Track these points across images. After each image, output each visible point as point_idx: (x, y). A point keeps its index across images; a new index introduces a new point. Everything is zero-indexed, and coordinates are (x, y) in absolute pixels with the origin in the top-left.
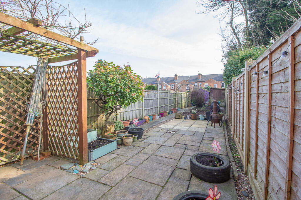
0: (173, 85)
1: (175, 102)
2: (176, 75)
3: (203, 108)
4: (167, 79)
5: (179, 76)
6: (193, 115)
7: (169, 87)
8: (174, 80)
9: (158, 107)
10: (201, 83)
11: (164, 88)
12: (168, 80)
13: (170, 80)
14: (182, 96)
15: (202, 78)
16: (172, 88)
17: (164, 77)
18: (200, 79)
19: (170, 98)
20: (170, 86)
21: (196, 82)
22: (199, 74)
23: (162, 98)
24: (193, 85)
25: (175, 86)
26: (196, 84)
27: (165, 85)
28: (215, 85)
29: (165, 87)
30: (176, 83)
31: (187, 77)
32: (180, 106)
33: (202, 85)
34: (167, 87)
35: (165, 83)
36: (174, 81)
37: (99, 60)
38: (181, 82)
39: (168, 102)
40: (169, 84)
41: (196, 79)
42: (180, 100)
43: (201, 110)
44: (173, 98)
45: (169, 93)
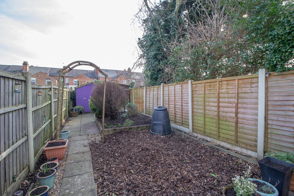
3: (129, 122)
24: (56, 81)
38: (37, 74)
43: (126, 130)
44: (45, 105)
45: (30, 86)
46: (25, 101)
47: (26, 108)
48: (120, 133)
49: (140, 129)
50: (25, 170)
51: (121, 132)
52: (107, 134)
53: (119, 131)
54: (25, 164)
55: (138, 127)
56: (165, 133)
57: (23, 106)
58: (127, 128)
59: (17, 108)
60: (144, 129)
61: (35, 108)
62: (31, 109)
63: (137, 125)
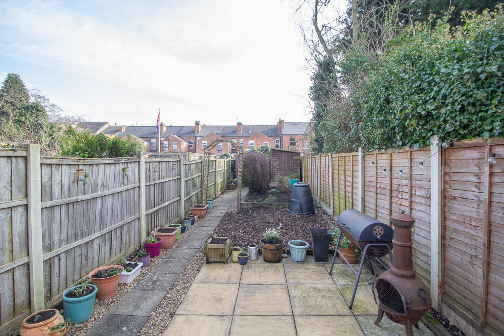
0: (193, 141)
1: (199, 186)
2: (197, 123)
3: (271, 198)
4: (181, 130)
5: (204, 125)
6: (271, 247)
7: (184, 144)
8: (194, 132)
9: (139, 219)
10: (243, 140)
11: (175, 147)
12: (182, 132)
13: (187, 131)
14: (215, 169)
15: (243, 131)
16: (191, 146)
17: (173, 126)
18: (241, 133)
19: (186, 175)
20: (186, 143)
21: (234, 138)
22: (239, 124)
23: (157, 182)
24: (229, 143)
25: (195, 143)
26: (235, 141)
27: (177, 140)
28: (265, 144)
29: (175, 144)
30: (198, 138)
31: (218, 127)
32: (213, 192)
33: (245, 143)
34: (180, 144)
35: (175, 136)
36: (194, 135)
37: (9, 77)
38: (208, 135)
39: (179, 191)
40: (184, 139)
41: (234, 132)
42: (211, 177)
43: (266, 206)
44: (195, 176)
45: (182, 164)
46: (179, 174)
47: (180, 178)
48: (258, 207)
49: (281, 206)
50: (178, 218)
51: (260, 207)
52: (246, 207)
53: (258, 206)
54: (179, 215)
55: (279, 204)
56: (302, 212)
57: (178, 177)
58: (266, 204)
59: (174, 178)
60: (286, 207)
61: (186, 179)
62: (183, 179)
63: (278, 202)
